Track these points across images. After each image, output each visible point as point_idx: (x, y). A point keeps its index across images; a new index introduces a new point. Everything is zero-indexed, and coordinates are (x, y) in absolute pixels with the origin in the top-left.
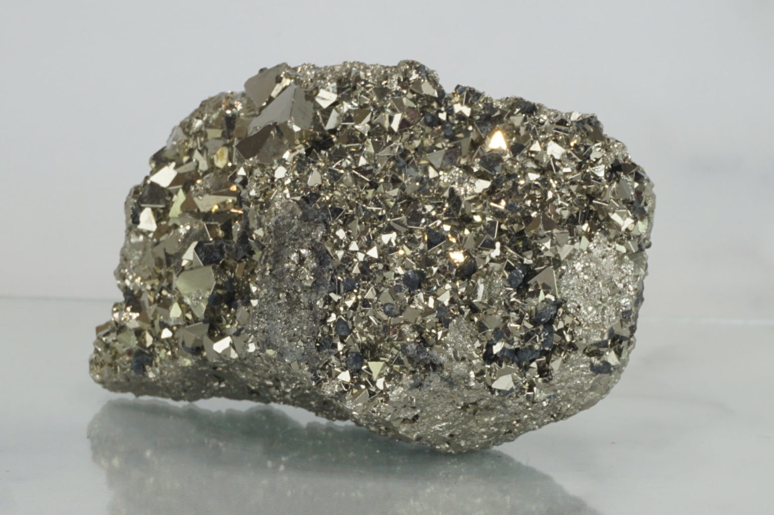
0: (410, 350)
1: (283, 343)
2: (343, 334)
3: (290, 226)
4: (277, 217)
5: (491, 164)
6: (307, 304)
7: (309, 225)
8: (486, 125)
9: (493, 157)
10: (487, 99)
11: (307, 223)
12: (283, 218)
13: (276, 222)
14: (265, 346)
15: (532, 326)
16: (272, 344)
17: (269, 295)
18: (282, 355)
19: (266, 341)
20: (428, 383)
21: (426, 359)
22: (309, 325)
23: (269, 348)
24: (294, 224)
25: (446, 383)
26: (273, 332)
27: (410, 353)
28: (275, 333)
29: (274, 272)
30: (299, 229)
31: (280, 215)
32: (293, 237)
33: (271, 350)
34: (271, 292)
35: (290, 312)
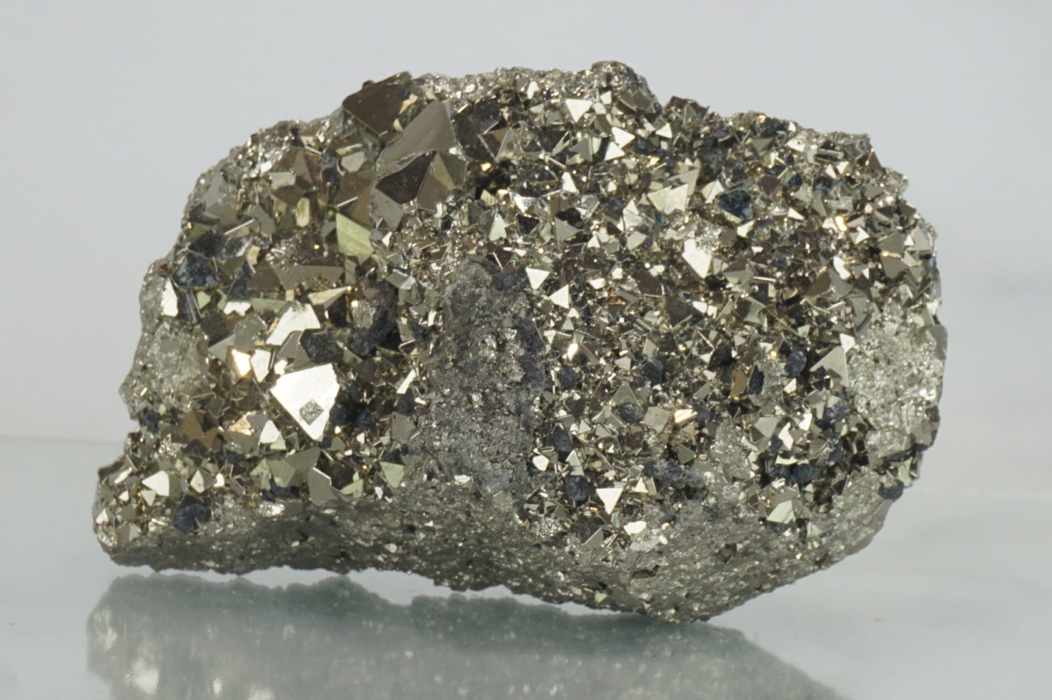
0: (660, 469)
1: (483, 465)
2: (564, 449)
3: (474, 297)
4: (455, 286)
5: (737, 206)
6: (513, 409)
7: (506, 295)
8: (715, 153)
9: (737, 196)
10: (712, 115)
11: (502, 292)
12: (464, 288)
13: (454, 293)
14: (454, 470)
15: (820, 430)
16: (466, 468)
17: (453, 396)
18: (480, 483)
19: (456, 464)
20: (685, 516)
21: (680, 481)
22: (519, 437)
23: (460, 473)
24: (480, 295)
25: (709, 515)
26: (464, 450)
27: (659, 474)
28: (468, 451)
29: (461, 364)
30: (490, 302)
31: (459, 282)
32: (481, 312)
33: (464, 476)
34: (456, 393)
35: (486, 420)
